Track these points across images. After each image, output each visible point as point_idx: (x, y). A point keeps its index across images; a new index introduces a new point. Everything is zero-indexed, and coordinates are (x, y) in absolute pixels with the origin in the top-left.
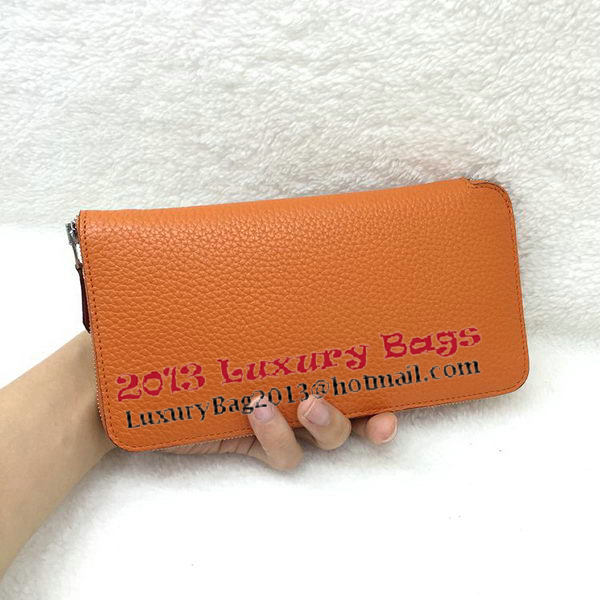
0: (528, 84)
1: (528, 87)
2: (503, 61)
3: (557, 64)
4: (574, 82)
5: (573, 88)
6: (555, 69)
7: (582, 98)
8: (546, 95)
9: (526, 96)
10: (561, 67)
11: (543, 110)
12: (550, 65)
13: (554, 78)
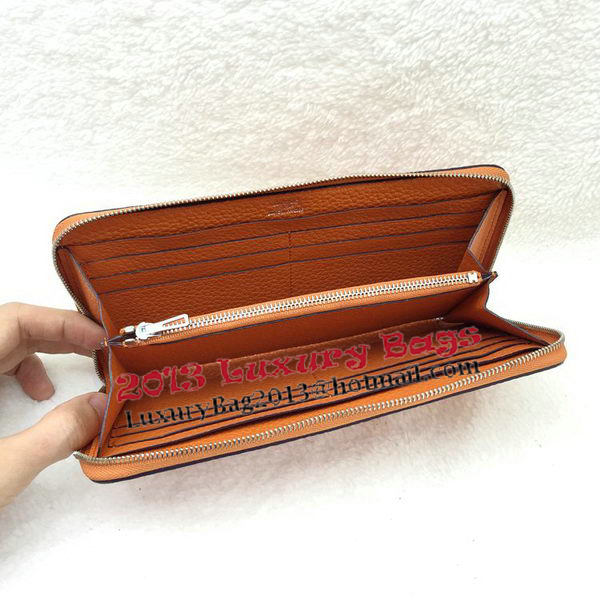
0: (440, 28)
1: (440, 32)
2: (414, 5)
3: (467, 10)
4: (484, 27)
5: (484, 33)
6: (466, 14)
7: (492, 42)
8: (458, 40)
9: (437, 41)
10: (471, 13)
11: (455, 55)
12: (461, 10)
13: (466, 23)
